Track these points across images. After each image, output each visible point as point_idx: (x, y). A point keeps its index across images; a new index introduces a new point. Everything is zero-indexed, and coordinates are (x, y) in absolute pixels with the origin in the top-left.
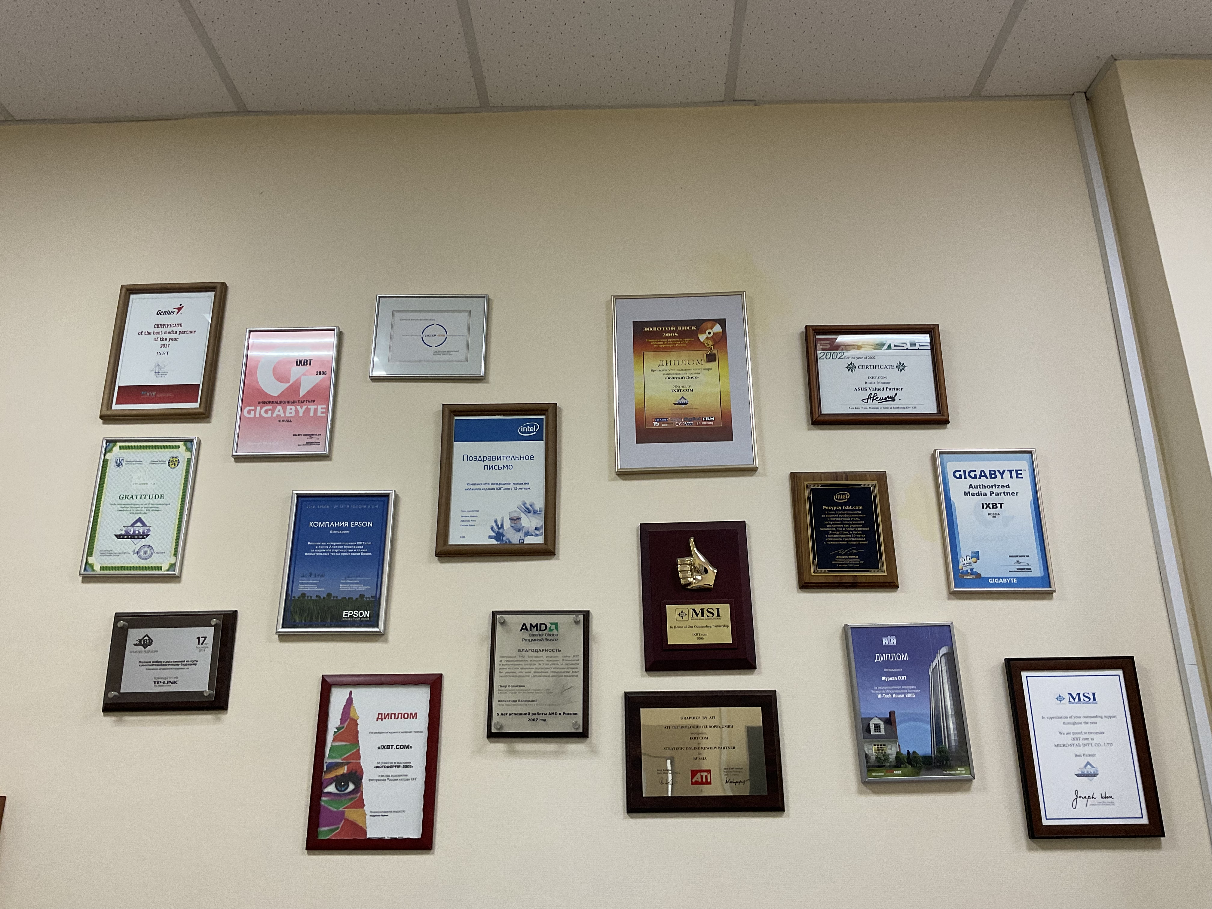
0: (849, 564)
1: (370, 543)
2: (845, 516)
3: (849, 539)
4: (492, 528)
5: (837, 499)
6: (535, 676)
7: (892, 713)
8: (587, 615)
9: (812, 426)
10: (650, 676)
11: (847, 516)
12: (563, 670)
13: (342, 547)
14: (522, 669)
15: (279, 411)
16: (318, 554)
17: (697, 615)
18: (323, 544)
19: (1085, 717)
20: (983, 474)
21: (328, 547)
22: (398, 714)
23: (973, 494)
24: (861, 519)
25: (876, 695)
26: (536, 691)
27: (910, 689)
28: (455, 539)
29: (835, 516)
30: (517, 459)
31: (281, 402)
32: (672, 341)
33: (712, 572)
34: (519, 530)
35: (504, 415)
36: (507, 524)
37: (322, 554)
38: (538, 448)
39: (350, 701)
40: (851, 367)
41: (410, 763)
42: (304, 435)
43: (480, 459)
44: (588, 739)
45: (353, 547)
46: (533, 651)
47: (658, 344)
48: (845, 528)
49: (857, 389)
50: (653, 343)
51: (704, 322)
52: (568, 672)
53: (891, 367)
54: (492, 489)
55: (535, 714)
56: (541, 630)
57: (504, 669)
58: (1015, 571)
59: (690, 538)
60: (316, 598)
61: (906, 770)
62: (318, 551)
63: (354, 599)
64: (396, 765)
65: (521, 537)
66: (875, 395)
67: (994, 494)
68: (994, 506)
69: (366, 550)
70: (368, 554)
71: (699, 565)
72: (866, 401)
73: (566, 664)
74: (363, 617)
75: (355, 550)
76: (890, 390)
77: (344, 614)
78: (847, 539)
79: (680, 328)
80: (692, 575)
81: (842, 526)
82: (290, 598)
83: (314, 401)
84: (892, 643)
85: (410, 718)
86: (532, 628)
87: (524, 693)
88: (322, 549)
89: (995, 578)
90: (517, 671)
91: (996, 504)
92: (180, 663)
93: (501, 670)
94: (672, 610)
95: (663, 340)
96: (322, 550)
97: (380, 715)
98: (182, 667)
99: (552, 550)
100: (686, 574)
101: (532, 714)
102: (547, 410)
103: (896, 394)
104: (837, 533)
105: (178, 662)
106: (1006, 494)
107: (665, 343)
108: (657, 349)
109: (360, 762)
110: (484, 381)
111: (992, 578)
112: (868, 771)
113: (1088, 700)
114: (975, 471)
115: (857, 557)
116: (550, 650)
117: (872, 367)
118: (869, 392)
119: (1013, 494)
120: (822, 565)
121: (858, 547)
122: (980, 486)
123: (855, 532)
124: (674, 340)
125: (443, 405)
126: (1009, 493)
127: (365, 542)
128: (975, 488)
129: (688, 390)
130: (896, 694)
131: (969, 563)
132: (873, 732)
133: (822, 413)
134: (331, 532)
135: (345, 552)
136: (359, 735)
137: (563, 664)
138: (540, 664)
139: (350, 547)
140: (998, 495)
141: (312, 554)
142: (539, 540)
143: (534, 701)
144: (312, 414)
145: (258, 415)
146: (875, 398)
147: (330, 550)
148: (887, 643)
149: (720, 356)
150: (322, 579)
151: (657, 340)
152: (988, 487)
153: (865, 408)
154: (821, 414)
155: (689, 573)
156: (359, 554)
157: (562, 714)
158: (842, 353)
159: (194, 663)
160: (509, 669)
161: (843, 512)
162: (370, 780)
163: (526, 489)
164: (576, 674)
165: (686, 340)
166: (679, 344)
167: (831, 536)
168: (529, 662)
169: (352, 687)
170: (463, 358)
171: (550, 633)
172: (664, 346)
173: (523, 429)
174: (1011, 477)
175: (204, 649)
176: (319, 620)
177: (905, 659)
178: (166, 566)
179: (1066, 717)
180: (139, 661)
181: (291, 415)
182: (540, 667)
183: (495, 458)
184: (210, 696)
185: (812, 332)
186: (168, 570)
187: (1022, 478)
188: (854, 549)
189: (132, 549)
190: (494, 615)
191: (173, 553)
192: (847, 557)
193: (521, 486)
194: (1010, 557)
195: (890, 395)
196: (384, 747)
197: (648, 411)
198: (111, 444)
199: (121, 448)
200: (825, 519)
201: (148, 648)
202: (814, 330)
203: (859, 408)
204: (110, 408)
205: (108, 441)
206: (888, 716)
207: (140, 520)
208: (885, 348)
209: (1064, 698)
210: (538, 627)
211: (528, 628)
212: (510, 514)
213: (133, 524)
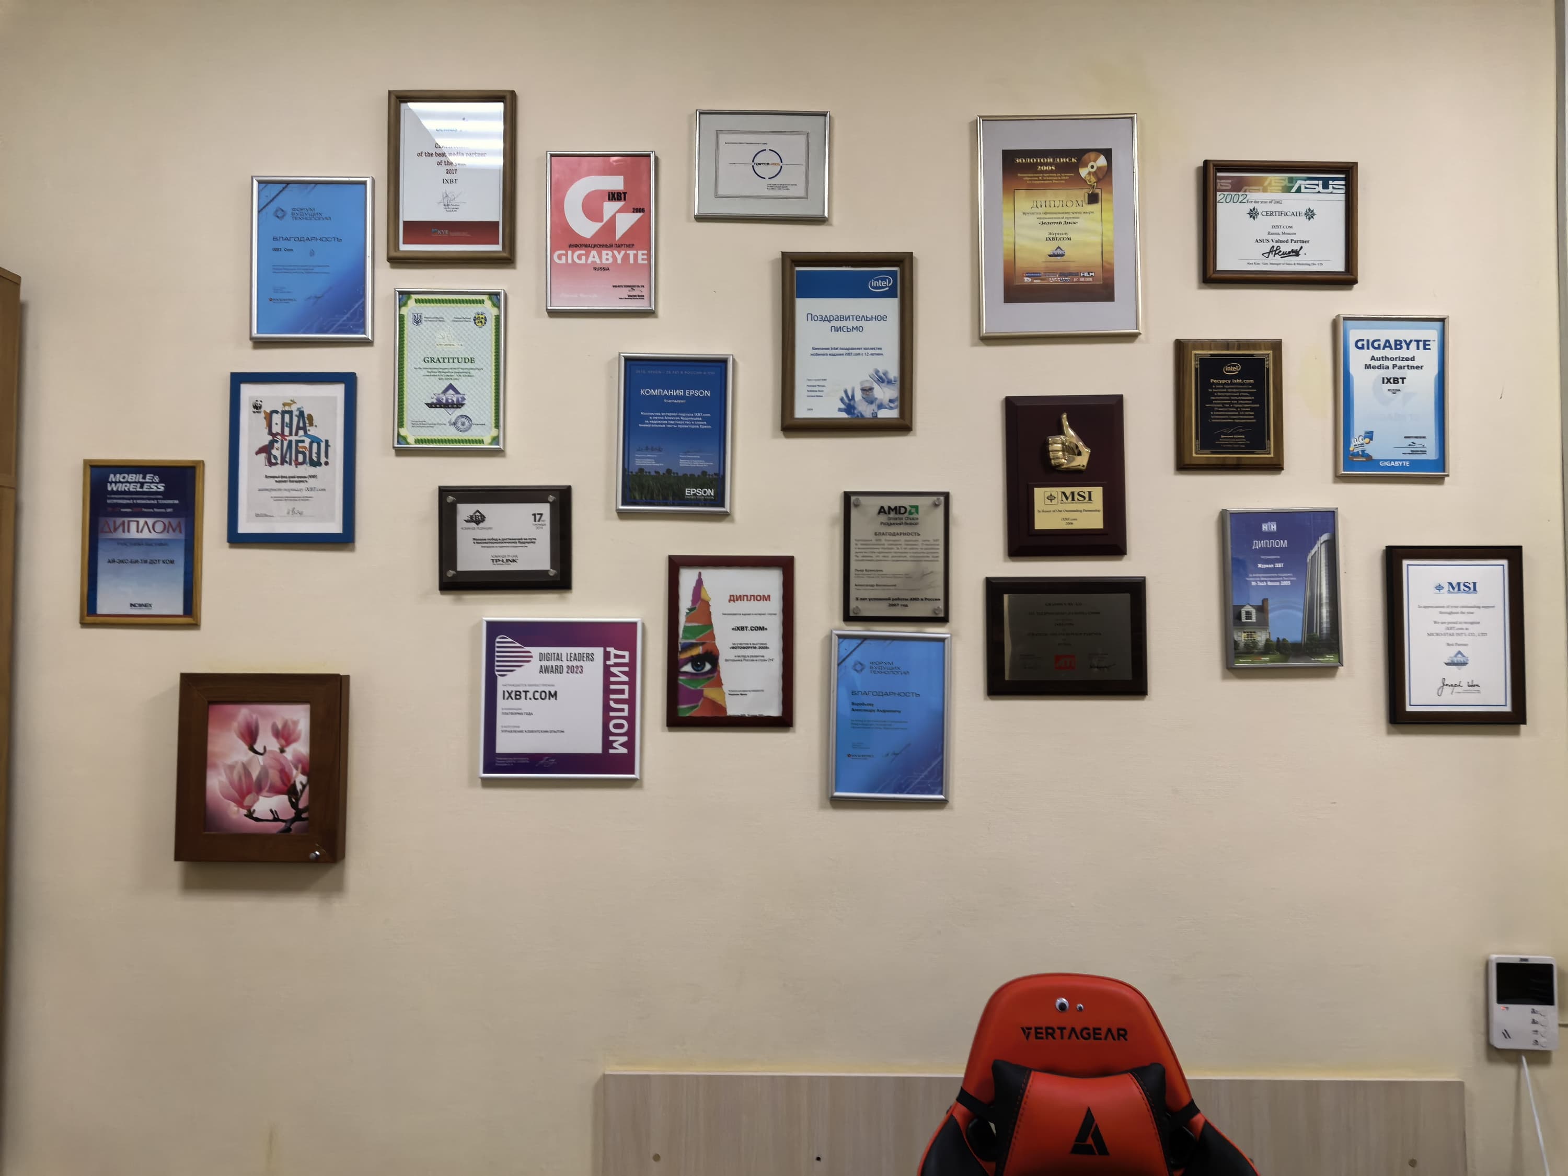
0: (1233, 444)
1: (710, 415)
2: (1234, 390)
3: (1237, 417)
4: (842, 400)
5: (1225, 371)
6: (893, 561)
7: (1265, 601)
8: (946, 496)
9: (1203, 285)
10: (1013, 561)
11: (1237, 390)
12: (922, 555)
13: (679, 418)
14: (879, 553)
15: (594, 257)
16: (653, 426)
17: (1067, 498)
18: (657, 414)
19: (1463, 607)
20: (1387, 344)
21: (662, 418)
22: (751, 596)
23: (1374, 367)
24: (1251, 394)
25: (1251, 581)
26: (895, 576)
27: (1286, 577)
28: (802, 412)
29: (1224, 390)
30: (868, 319)
31: (594, 246)
32: (1046, 177)
33: (1086, 452)
34: (872, 403)
35: (852, 266)
36: (858, 396)
37: (657, 426)
38: (890, 306)
39: (700, 583)
40: (1253, 214)
41: (766, 644)
42: (625, 286)
43: (826, 319)
44: (948, 624)
45: (690, 418)
46: (891, 534)
47: (1032, 180)
48: (1233, 404)
49: (1259, 241)
50: (1024, 179)
51: (1085, 154)
52: (928, 557)
53: (1298, 214)
54: (840, 355)
55: (896, 600)
56: (900, 513)
57: (861, 552)
58: (1409, 454)
59: (1061, 414)
60: (655, 474)
61: (1273, 657)
62: (653, 422)
63: (696, 476)
64: (752, 646)
65: (874, 411)
66: (1278, 248)
67: (1398, 367)
68: (1396, 381)
69: (705, 423)
70: (708, 427)
71: (1070, 442)
72: (1266, 255)
73: (925, 549)
74: (708, 496)
75: (693, 423)
76: (1295, 242)
77: (687, 491)
78: (1234, 417)
79: (1058, 160)
80: (1064, 455)
81: (1230, 402)
82: (627, 473)
83: (633, 245)
84: (1272, 529)
85: (764, 600)
86: (891, 511)
87: (882, 577)
88: (656, 420)
89: (1386, 461)
90: (874, 555)
91: (1397, 378)
92: (517, 541)
93: (857, 554)
94: (1040, 494)
95: (1038, 175)
96: (657, 422)
97: (732, 597)
98: (520, 545)
99: (909, 425)
100: (1058, 455)
101: (893, 600)
102: (902, 262)
103: (1302, 248)
104: (1224, 409)
105: (515, 539)
106: (1410, 368)
107: (1040, 178)
108: (1031, 187)
109: (715, 644)
110: (826, 223)
111: (1383, 460)
112: (1235, 657)
113: (1468, 590)
114: (1379, 340)
115: (1243, 437)
116: (909, 534)
117: (1277, 213)
118: (1271, 244)
119: (1417, 367)
120: (1205, 446)
121: (1245, 425)
122: (1382, 357)
123: (1244, 409)
124: (1051, 175)
125: (783, 253)
126: (1413, 366)
127: (703, 413)
128: (1378, 360)
129: (1065, 239)
130: (1271, 581)
131: (1363, 444)
132: (1244, 619)
133: (1218, 269)
134: (665, 401)
135: (682, 424)
136: (712, 616)
137: (922, 549)
138: (898, 549)
139: (688, 419)
140: (1401, 369)
141: (647, 426)
142: (893, 414)
143: (894, 586)
144: (632, 261)
145: (570, 261)
146: (1277, 252)
147: (666, 422)
148: (1267, 529)
149: (1104, 196)
150: (661, 453)
151: (1029, 175)
152: (1392, 359)
153: (1265, 264)
154: (1215, 271)
155: (1060, 453)
156: (698, 427)
157: (923, 599)
158: (1245, 196)
159: (532, 541)
160: (865, 552)
161: (1231, 387)
162: (726, 661)
163: (879, 355)
164: (936, 559)
165: (1065, 176)
166: (1056, 180)
167: (1217, 413)
168: (886, 546)
169: (700, 568)
170: (802, 194)
171: (911, 516)
172: (1038, 182)
173: (874, 284)
174: (1418, 348)
175: (541, 526)
176: (661, 497)
177: (1284, 546)
178: (487, 439)
179: (1443, 607)
180: (474, 539)
181: (607, 262)
182: (898, 551)
183: (843, 318)
184: (555, 576)
185: (1211, 169)
186: (491, 444)
187: (1430, 349)
188: (1240, 428)
189: (448, 420)
190: (847, 496)
191: (494, 425)
192: (1232, 437)
193: (873, 352)
194: (1406, 437)
195: (1295, 248)
196: (738, 628)
197: (1019, 264)
198: (404, 296)
199: (417, 301)
200: (1212, 394)
201: (481, 525)
202: (1214, 165)
203: (1259, 264)
204: (397, 249)
205: (401, 293)
206: (1260, 604)
207: (451, 387)
208: (1294, 190)
209: (1443, 588)
210: (897, 510)
211: (886, 509)
212: (862, 383)
213: (445, 392)
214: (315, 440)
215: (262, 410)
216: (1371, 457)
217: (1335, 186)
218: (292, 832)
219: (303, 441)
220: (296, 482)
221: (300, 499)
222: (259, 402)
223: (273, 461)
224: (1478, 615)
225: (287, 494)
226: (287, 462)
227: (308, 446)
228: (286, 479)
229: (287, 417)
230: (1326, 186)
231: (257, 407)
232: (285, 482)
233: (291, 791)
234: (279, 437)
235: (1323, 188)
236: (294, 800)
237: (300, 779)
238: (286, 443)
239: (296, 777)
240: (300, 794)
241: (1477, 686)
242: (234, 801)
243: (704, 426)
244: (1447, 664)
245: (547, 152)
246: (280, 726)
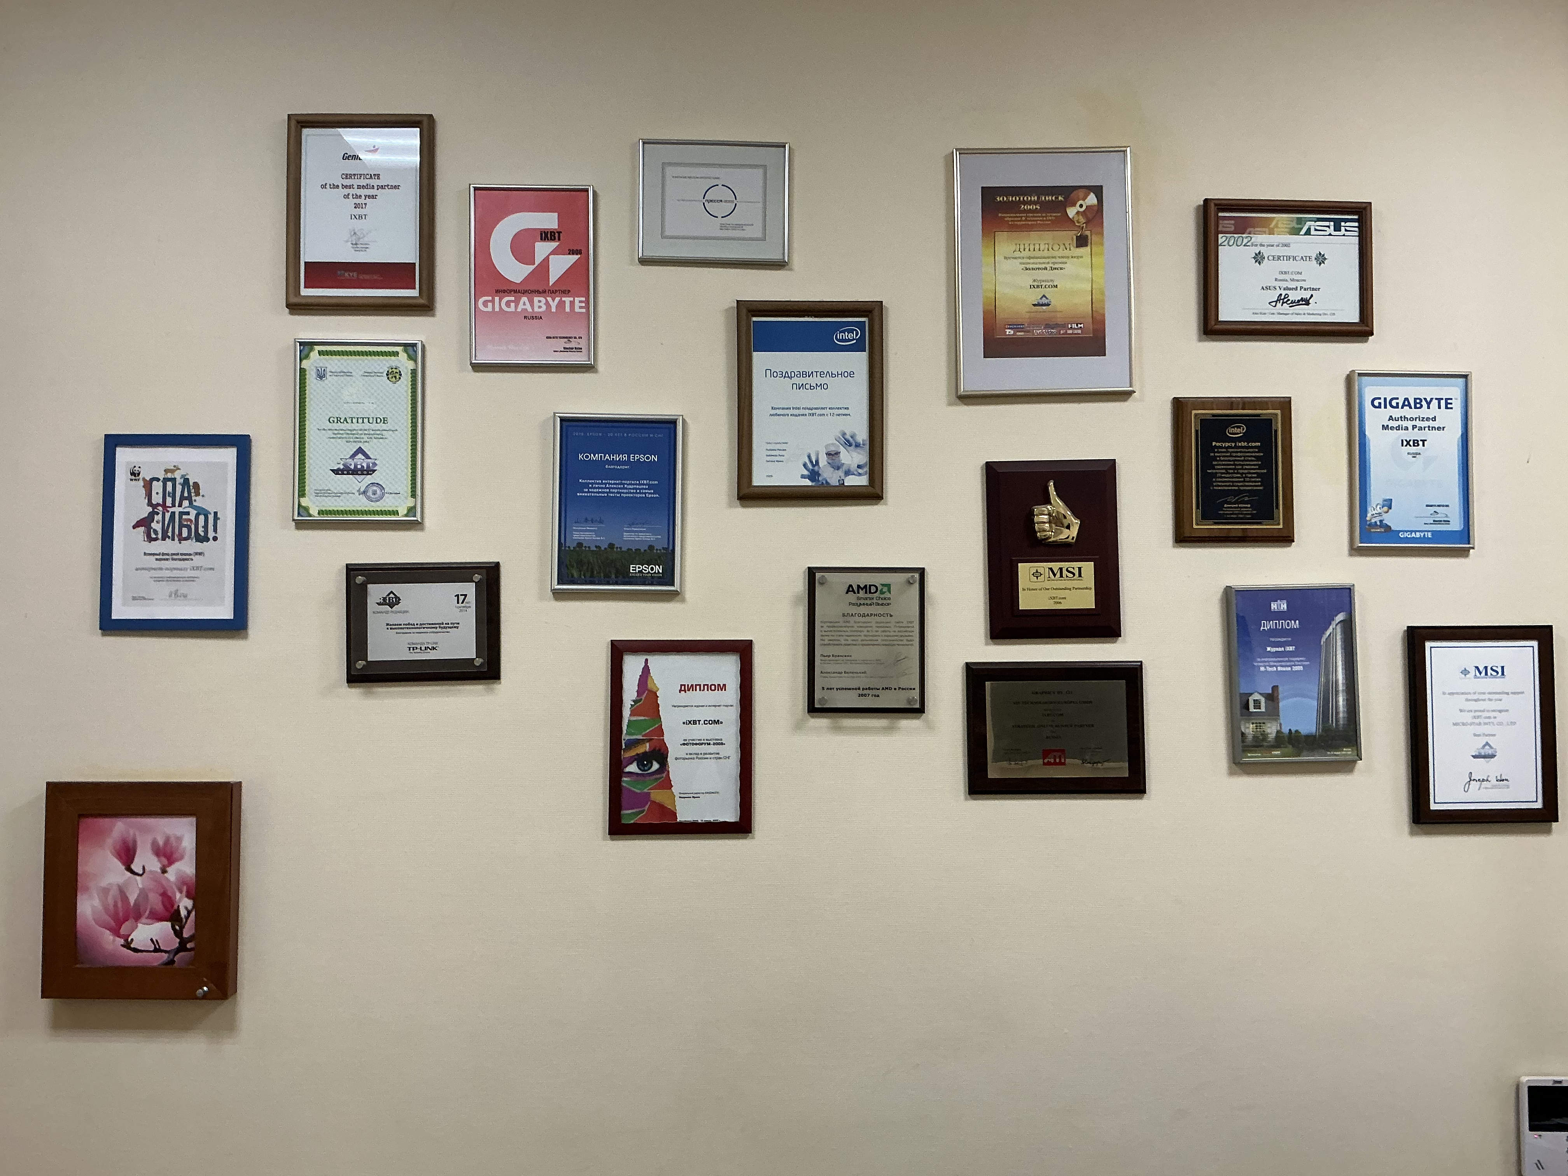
0: (1239, 514)
1: (656, 482)
2: (1239, 454)
3: (1241, 484)
4: (805, 465)
5: (1230, 434)
6: (863, 645)
7: (1275, 688)
8: (922, 572)
9: (1205, 336)
10: (995, 644)
11: (1241, 454)
12: (894, 637)
14: (848, 636)
15: (524, 304)
16: (593, 495)
17: (1055, 575)
18: (597, 481)
19: (1490, 693)
20: (1406, 403)
21: (604, 486)
22: (704, 685)
23: (1392, 428)
24: (1258, 458)
25: (1259, 667)
26: (865, 662)
27: (1298, 661)
28: (760, 478)
29: (1227, 454)
30: (834, 376)
31: (525, 292)
32: (1031, 216)
33: (1076, 523)
34: (838, 468)
35: (815, 317)
36: (823, 461)
37: (597, 495)
38: (859, 361)
39: (646, 671)
40: (1259, 258)
41: (721, 740)
42: (560, 338)
43: (787, 375)
44: (924, 715)
45: (635, 486)
46: (860, 615)
47: (1014, 221)
48: (1238, 469)
49: (1265, 288)
50: (1006, 219)
51: (1073, 191)
52: (902, 640)
53: (1308, 258)
54: (804, 415)
55: (866, 689)
56: (870, 592)
57: (826, 636)
58: (1431, 524)
59: (1048, 481)
60: (595, 549)
61: (1285, 750)
62: (593, 490)
63: (642, 550)
64: (705, 742)
65: (840, 477)
66: (1287, 296)
67: (1418, 428)
68: (1416, 443)
69: (652, 491)
70: (655, 496)
71: (1058, 513)
72: (1274, 304)
73: (899, 631)
74: (655, 573)
75: (638, 491)
76: (1305, 290)
77: (631, 569)
78: (1239, 484)
79: (1043, 198)
80: (1051, 527)
81: (1234, 467)
82: (563, 548)
83: (569, 291)
84: (1282, 608)
85: (718, 690)
86: (860, 590)
87: (851, 664)
88: (598, 488)
89: (1407, 531)
90: (841, 638)
91: (1418, 441)
92: (437, 626)
93: (824, 638)
94: (1025, 570)
95: (1021, 215)
96: (597, 490)
97: (683, 687)
98: (440, 630)
99: (880, 494)
100: (1045, 527)
101: (863, 689)
102: (871, 312)
103: (1312, 296)
104: (1228, 476)
105: (435, 624)
106: (1431, 429)
107: (1023, 219)
108: (1014, 228)
109: (663, 739)
110: (787, 267)
111: (1403, 531)
112: (1244, 751)
113: (1495, 674)
114: (1398, 399)
115: (1249, 506)
116: (880, 615)
117: (1285, 258)
118: (1278, 292)
119: (1439, 429)
120: (1206, 516)
121: (1252, 493)
122: (1401, 417)
123: (1250, 476)
124: (1035, 215)
125: (737, 301)
126: (1435, 427)
127: (649, 480)
128: (1396, 420)
129: (1051, 286)
130: (1282, 666)
131: (1381, 513)
132: (1252, 709)
133: (1220, 319)
134: (607, 466)
135: (626, 493)
136: (660, 709)
137: (895, 632)
138: (868, 631)
139: (632, 487)
140: (1422, 430)
141: (586, 494)
142: (862, 480)
143: (863, 673)
144: (568, 309)
145: (497, 309)
146: (1285, 300)
148: (1276, 608)
149: (1094, 238)
150: (602, 525)
151: (1012, 215)
152: (1412, 419)
153: (1272, 314)
154: (1217, 321)
155: (1047, 525)
156: (644, 495)
157: (897, 689)
158: (1249, 238)
159: (455, 626)
160: (833, 636)
161: (1235, 450)
162: (676, 759)
163: (846, 415)
164: (911, 643)
165: (1051, 216)
166: (1040, 220)
167: (1220, 480)
168: (855, 629)
169: (647, 655)
170: (759, 235)
171: (882, 596)
172: (1022, 223)
173: (840, 336)
174: (1439, 408)
175: (465, 609)
176: (602, 575)
177: (1295, 627)
178: (403, 511)
179: (1469, 693)
180: (387, 624)
181: (540, 310)
182: (868, 634)
183: (806, 374)
184: (482, 664)
185: (1212, 208)
186: (406, 516)
187: (1452, 408)
188: (1246, 496)
189: (358, 489)
190: (812, 572)
191: (410, 494)
192: (1237, 506)
193: (840, 412)
194: (1427, 506)
195: (1304, 297)
196: (690, 722)
197: (1000, 315)
198: (306, 347)
199: (321, 353)
200: (1215, 458)
201: (396, 608)
202: (1216, 205)
203: (1265, 314)
204: (298, 293)
205: (301, 344)
206: (1270, 692)
207: (360, 451)
208: (1303, 232)
209: (1469, 672)
210: (866, 588)
211: (856, 589)
212: (826, 447)
213: (353, 456)
214: (202, 512)
215: (141, 476)
216: (1390, 527)
217: (1348, 229)
218: (175, 965)
219: (188, 513)
220: (180, 560)
221: (185, 579)
222: (137, 469)
223: (153, 536)
224: (1506, 702)
225: (168, 574)
226: (169, 537)
227: (193, 519)
228: (167, 557)
229: (169, 484)
230: (1337, 228)
231: (135, 474)
232: (167, 559)
233: (174, 917)
234: (160, 508)
235: (1335, 231)
236: (177, 928)
237: (185, 904)
238: (168, 515)
239: (180, 903)
240: (184, 920)
241: (1507, 780)
242: (110, 929)
243: (651, 494)
244: (1474, 757)
245: (470, 185)
246: (161, 843)
